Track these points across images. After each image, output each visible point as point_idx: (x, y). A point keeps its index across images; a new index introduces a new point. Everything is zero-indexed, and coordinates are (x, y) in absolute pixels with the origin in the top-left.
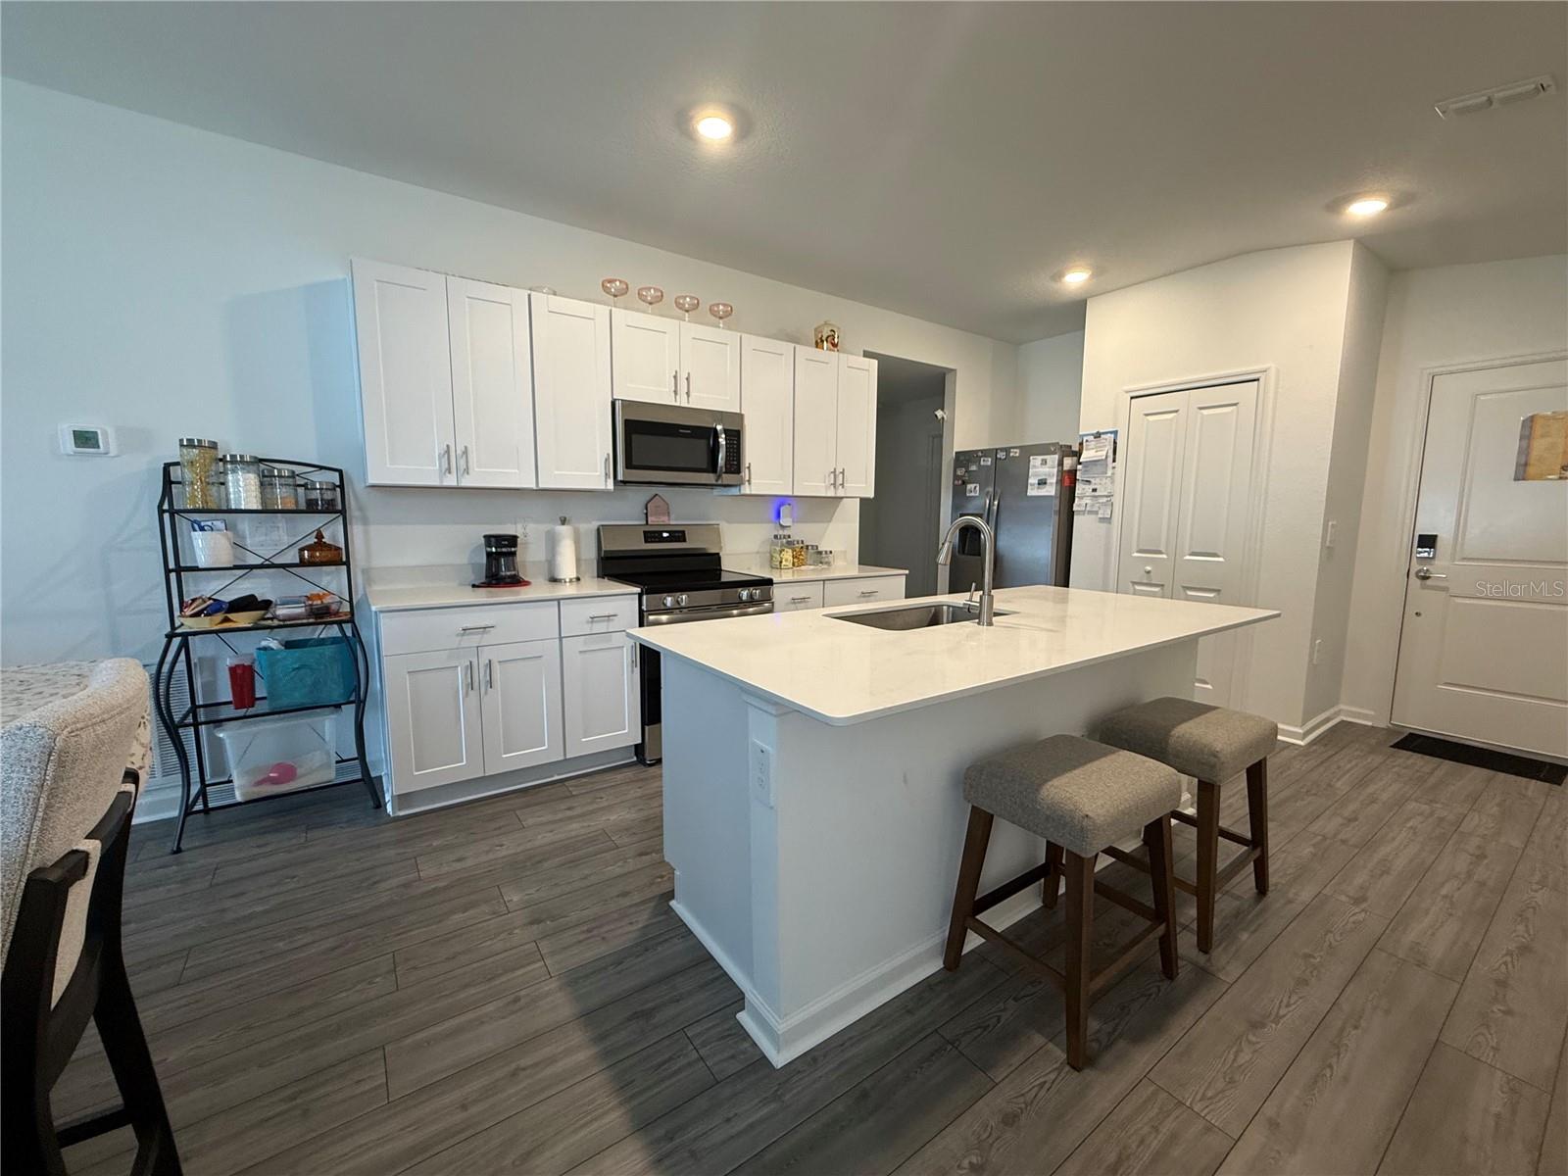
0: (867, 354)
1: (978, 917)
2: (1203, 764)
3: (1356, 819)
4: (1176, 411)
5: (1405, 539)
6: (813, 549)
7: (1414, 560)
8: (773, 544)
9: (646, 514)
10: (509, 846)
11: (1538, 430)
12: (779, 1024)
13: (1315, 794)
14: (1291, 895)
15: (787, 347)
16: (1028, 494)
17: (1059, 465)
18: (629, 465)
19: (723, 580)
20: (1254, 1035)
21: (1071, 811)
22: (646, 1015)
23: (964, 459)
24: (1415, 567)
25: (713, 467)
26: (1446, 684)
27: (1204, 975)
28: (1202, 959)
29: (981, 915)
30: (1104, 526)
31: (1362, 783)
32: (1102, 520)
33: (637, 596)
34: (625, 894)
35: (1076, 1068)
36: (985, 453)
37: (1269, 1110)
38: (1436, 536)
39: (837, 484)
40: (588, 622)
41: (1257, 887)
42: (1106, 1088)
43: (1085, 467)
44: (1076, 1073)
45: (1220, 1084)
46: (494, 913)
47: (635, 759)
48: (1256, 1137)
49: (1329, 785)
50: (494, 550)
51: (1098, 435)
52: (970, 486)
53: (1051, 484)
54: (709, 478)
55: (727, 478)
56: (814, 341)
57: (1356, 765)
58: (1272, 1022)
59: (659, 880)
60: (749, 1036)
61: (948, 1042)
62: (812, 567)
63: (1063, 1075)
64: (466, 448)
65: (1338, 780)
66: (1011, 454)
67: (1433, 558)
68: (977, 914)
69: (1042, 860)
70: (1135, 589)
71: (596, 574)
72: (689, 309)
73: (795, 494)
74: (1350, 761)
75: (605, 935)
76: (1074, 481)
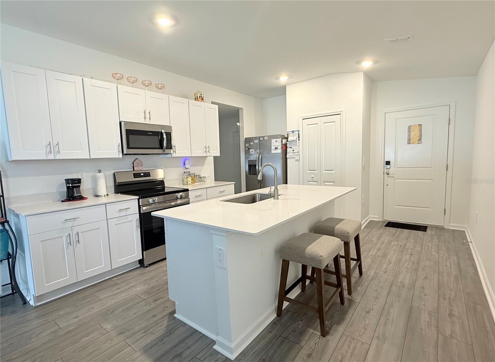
0: (213, 103)
1: (286, 296)
2: (345, 236)
3: (380, 249)
4: (317, 124)
5: (383, 163)
6: (198, 176)
7: (385, 169)
8: (183, 175)
9: (133, 166)
10: (97, 308)
11: (412, 129)
12: (231, 345)
13: (368, 243)
14: (368, 274)
15: (186, 100)
16: (272, 152)
17: (281, 142)
18: (128, 147)
19: (166, 191)
20: (368, 315)
21: (316, 255)
22: (179, 355)
23: (248, 140)
24: (385, 172)
25: (161, 147)
26: (396, 206)
27: (351, 301)
28: (349, 297)
29: (287, 295)
30: (297, 162)
31: (379, 239)
32: (297, 160)
33: (137, 200)
34: (154, 316)
35: (324, 336)
36: (256, 138)
37: (376, 334)
38: (390, 161)
39: (207, 151)
40: (118, 212)
41: (360, 273)
42: (333, 339)
43: (289, 142)
44: (324, 338)
45: (363, 331)
46: (101, 334)
47: (139, 265)
48: (375, 342)
49: (371, 240)
50: (71, 185)
51: (293, 132)
52: (251, 150)
53: (279, 149)
54: (160, 151)
55: (167, 151)
56: (194, 98)
57: (377, 233)
58: (372, 310)
59: (167, 308)
60: (220, 353)
61: (285, 338)
62: (199, 183)
63: (321, 339)
64: (58, 143)
65: (373, 238)
66: (265, 139)
67: (390, 168)
68: (286, 295)
69: (300, 276)
70: (309, 183)
71: (114, 192)
72: (147, 85)
73: (192, 156)
74: (375, 232)
75: (152, 332)
76: (286, 147)
